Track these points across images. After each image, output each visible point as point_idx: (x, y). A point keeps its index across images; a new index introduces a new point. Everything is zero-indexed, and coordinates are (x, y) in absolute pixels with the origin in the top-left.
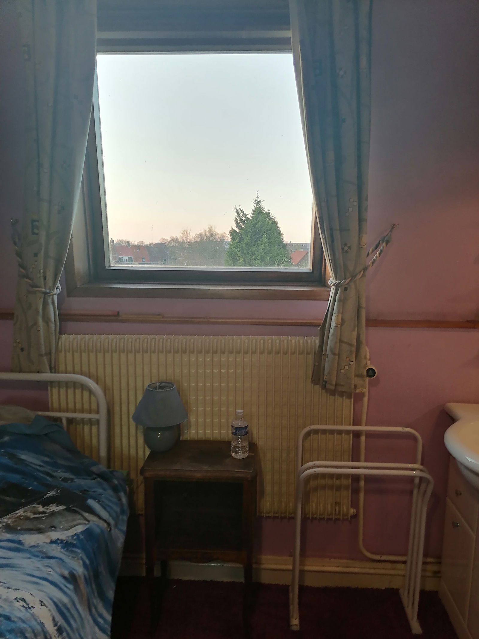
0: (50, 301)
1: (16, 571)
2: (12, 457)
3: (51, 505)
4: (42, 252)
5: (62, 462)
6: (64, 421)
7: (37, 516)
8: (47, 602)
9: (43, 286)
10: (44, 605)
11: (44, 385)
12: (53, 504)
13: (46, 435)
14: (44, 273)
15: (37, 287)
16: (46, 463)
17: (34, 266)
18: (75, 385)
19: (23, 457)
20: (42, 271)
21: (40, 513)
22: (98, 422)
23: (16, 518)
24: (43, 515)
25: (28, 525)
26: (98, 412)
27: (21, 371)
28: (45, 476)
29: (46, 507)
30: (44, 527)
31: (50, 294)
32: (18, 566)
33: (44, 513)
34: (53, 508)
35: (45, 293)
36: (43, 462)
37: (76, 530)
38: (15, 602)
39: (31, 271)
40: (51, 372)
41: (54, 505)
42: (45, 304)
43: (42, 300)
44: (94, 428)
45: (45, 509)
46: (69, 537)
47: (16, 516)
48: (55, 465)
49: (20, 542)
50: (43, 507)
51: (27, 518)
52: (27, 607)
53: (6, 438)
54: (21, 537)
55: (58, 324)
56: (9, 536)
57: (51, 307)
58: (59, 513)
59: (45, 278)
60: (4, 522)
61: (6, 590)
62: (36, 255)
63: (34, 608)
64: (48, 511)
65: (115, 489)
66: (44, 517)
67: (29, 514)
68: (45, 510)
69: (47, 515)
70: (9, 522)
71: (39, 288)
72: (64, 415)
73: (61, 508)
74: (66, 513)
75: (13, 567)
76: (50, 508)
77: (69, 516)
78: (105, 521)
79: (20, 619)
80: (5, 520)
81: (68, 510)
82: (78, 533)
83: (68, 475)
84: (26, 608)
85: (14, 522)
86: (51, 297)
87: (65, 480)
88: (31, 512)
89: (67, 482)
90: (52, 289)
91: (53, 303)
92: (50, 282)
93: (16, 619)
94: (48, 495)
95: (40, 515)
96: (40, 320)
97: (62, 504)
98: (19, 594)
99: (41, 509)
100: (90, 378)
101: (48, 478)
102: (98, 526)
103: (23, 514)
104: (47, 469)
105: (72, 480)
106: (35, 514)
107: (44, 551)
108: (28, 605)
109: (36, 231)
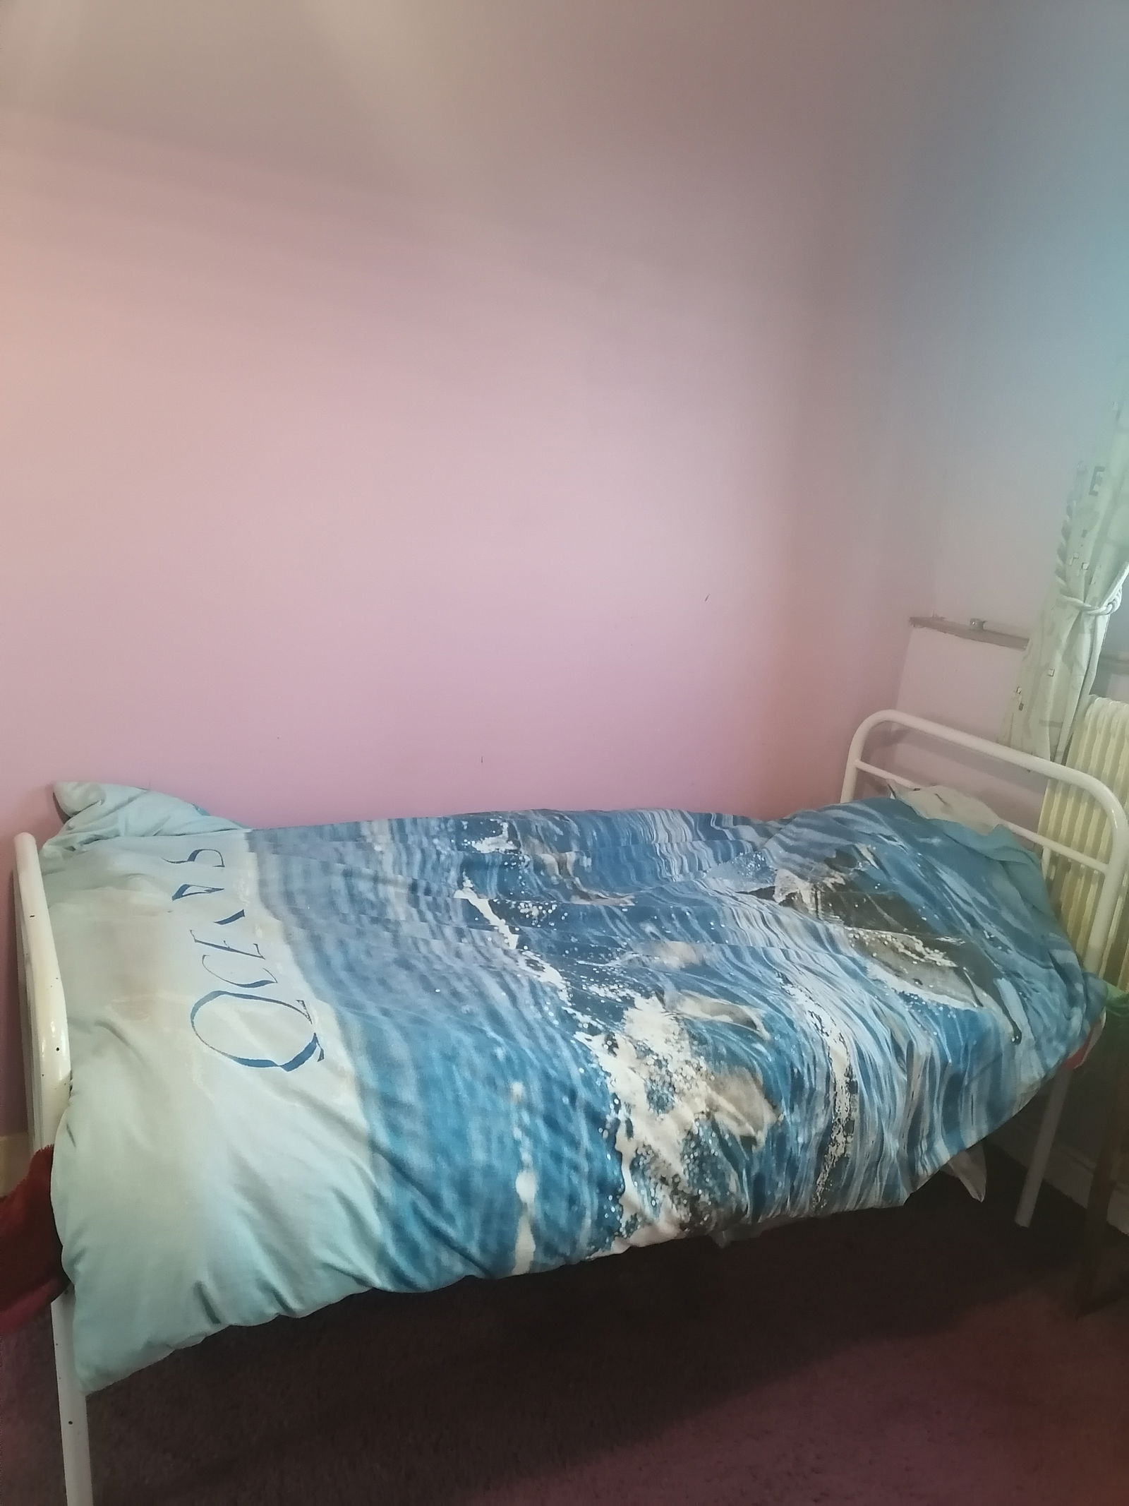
0: (1087, 626)
1: (833, 989)
2: (929, 869)
3: (936, 951)
4: (1097, 528)
5: (1010, 918)
6: (1046, 856)
7: (909, 953)
8: (849, 1041)
9: (1082, 594)
10: (844, 1042)
11: (1041, 782)
12: (941, 951)
13: (1003, 863)
14: (1091, 570)
15: (1071, 595)
16: (981, 905)
17: (1076, 556)
18: (1080, 792)
19: (944, 876)
20: (1085, 566)
21: (914, 952)
22: (1102, 877)
23: (877, 938)
24: (918, 958)
25: (890, 957)
26: (1107, 860)
27: (1009, 745)
28: (964, 921)
29: (927, 949)
30: (907, 972)
31: (1089, 612)
32: (838, 986)
33: (921, 955)
34: (937, 957)
35: (1082, 610)
36: (975, 899)
37: (948, 1001)
38: (808, 1015)
39: (1070, 563)
40: (1053, 759)
41: (942, 953)
42: (1077, 629)
43: (1074, 619)
44: (1093, 888)
45: (926, 951)
46: (933, 1001)
47: (879, 936)
48: (995, 917)
49: (864, 969)
50: (924, 946)
51: (894, 949)
52: (820, 1028)
53: (936, 841)
54: (869, 964)
55: (1094, 673)
56: (856, 955)
57: (1087, 638)
58: (942, 969)
59: (1089, 581)
60: (859, 934)
61: (807, 998)
62: (1084, 534)
63: (828, 1035)
64: (927, 956)
65: (1072, 1000)
66: (916, 960)
67: (898, 944)
68: (924, 953)
69: (922, 960)
70: (865, 938)
71: (1075, 597)
72: (1049, 845)
73: (948, 963)
74: (952, 974)
75: (835, 986)
76: (934, 955)
77: (953, 979)
78: (1014, 1024)
79: (804, 1032)
80: (861, 933)
81: (957, 971)
82: (950, 1008)
83: (1004, 939)
84: (818, 1029)
85: (871, 941)
86: (1093, 618)
87: (994, 941)
88: (902, 943)
89: (996, 946)
90: (1097, 603)
91: (1093, 632)
92: (1096, 590)
93: (799, 1029)
94: (942, 939)
95: (914, 956)
96: (1058, 658)
97: (952, 959)
98: (817, 1011)
99: (919, 946)
100: (1111, 787)
101: (968, 925)
102: (994, 1020)
103: (890, 940)
104: (976, 913)
105: (1005, 948)
106: (906, 948)
107: (887, 994)
108: (822, 1027)
109: (1096, 488)
